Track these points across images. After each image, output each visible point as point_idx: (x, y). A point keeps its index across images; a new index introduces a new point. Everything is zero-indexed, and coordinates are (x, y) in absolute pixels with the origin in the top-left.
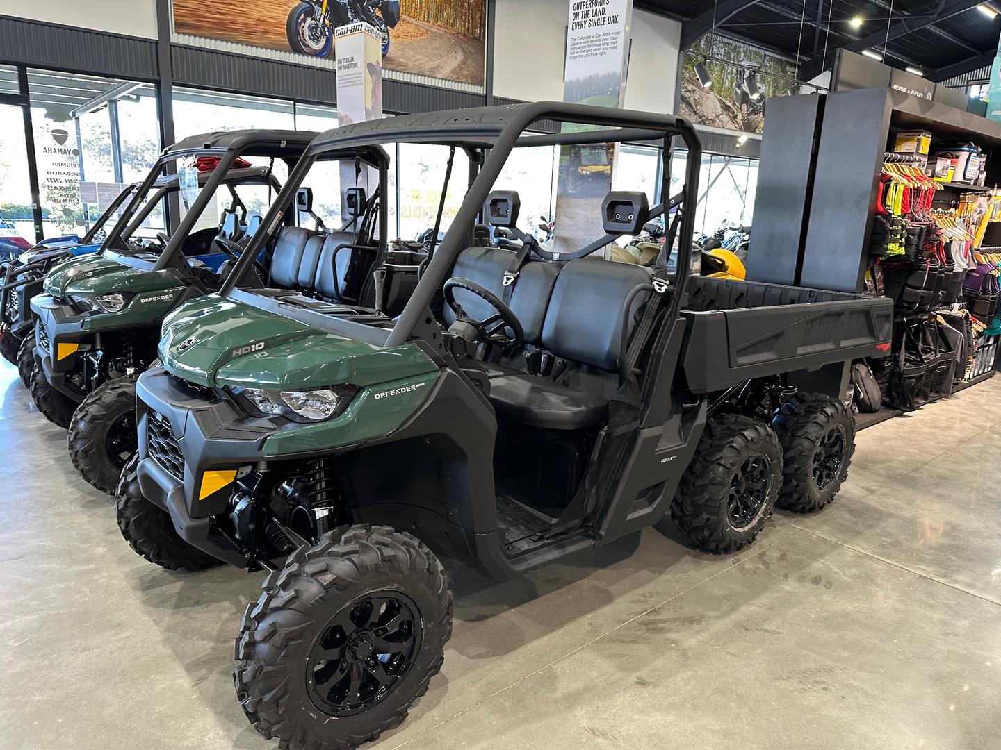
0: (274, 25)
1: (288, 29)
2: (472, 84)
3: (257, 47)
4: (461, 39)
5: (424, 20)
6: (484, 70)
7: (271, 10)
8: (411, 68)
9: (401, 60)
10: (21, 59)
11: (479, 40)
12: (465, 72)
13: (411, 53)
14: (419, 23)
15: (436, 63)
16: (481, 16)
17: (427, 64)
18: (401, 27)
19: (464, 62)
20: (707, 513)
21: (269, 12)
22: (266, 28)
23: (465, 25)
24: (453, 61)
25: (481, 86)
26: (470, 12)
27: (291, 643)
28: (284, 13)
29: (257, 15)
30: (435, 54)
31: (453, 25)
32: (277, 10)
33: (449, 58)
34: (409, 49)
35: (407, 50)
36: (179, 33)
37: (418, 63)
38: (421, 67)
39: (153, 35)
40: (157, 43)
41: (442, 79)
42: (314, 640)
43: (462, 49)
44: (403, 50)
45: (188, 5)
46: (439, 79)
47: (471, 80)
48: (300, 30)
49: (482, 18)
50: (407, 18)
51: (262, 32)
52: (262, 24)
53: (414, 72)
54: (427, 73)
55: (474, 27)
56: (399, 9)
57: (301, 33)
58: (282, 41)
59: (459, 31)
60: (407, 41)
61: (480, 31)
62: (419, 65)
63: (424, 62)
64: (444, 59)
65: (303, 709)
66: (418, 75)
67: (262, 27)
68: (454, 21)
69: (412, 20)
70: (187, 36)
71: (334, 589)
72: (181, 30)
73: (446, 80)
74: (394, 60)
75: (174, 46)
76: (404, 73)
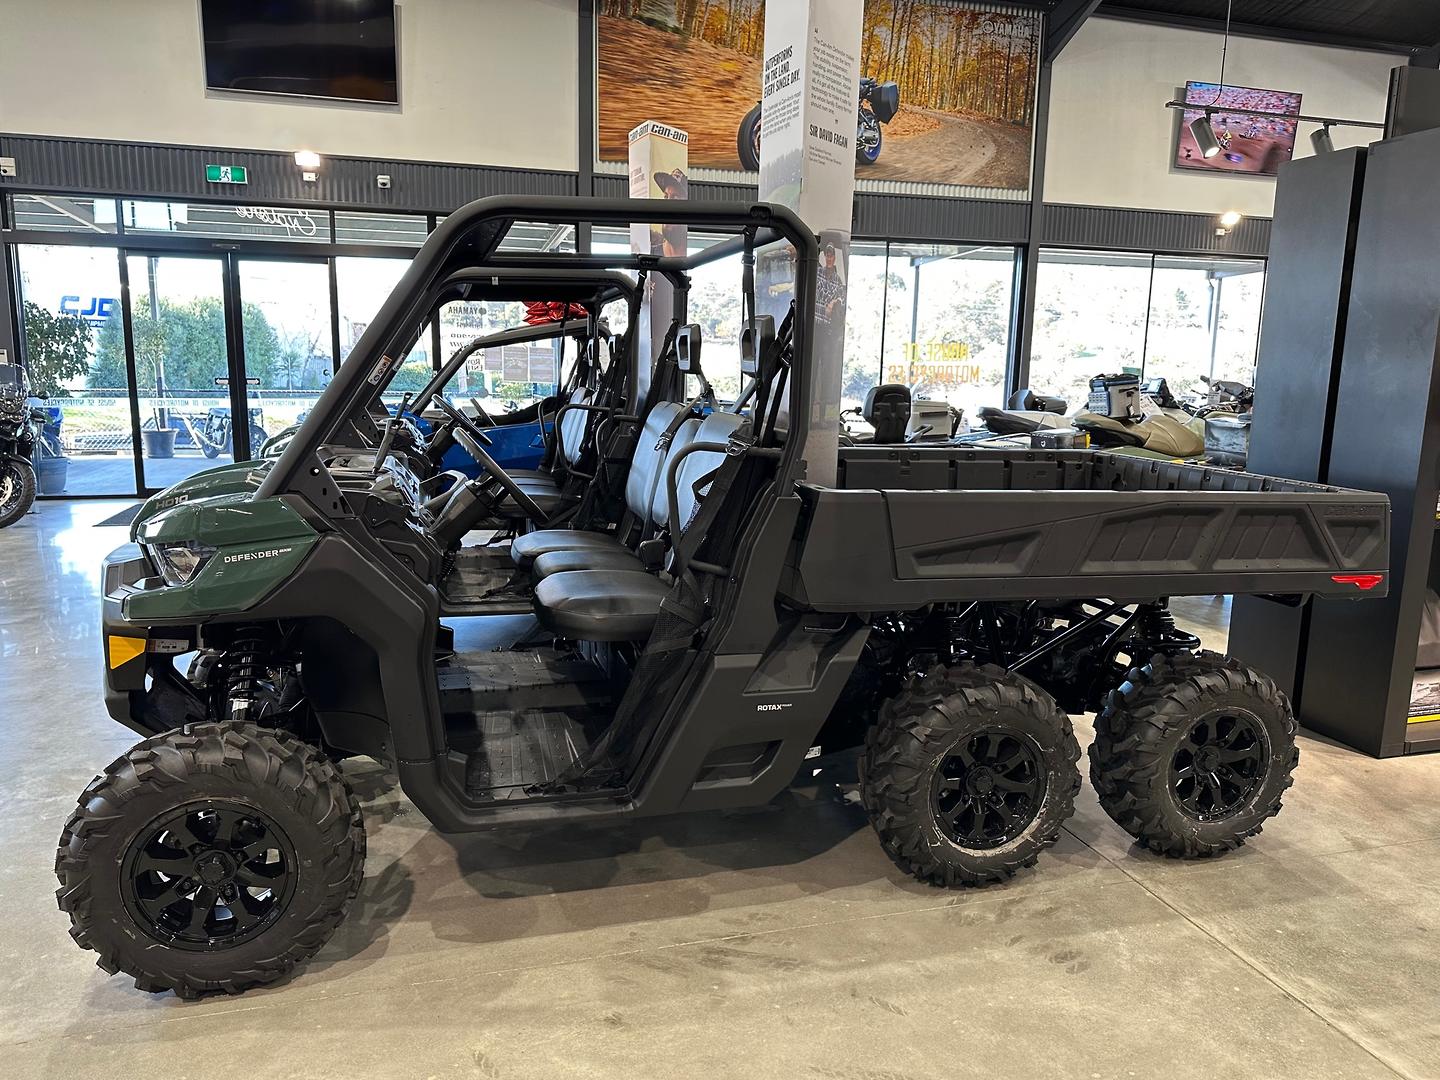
0: (722, 138)
1: (740, 142)
2: (1008, 189)
3: (698, 168)
4: (992, 127)
5: (935, 107)
6: (1029, 167)
7: (717, 119)
8: (912, 175)
9: (897, 165)
10: (430, 208)
11: (1024, 126)
12: (997, 173)
13: (914, 154)
14: (927, 112)
15: (951, 165)
16: (1027, 91)
17: (937, 167)
18: (898, 121)
19: (996, 159)
20: (893, 810)
21: (716, 122)
22: (711, 143)
23: (1000, 105)
24: (981, 157)
25: (1023, 190)
26: (1010, 86)
27: (94, 835)
28: (735, 121)
29: (700, 128)
30: (950, 152)
31: (981, 108)
32: (727, 118)
33: (972, 155)
34: (911, 149)
35: (907, 151)
36: (603, 161)
37: (922, 166)
38: (928, 173)
39: (573, 166)
40: (577, 175)
41: (961, 186)
42: (127, 840)
43: (995, 141)
44: (900, 151)
45: (616, 126)
46: (956, 185)
47: (1008, 183)
48: (756, 140)
49: (1029, 92)
50: (909, 107)
51: (705, 149)
52: (706, 139)
53: (918, 179)
54: (936, 180)
55: (1015, 107)
56: (898, 95)
57: (756, 144)
58: (732, 157)
59: (991, 115)
60: (907, 138)
61: (1025, 112)
62: (925, 169)
63: (932, 164)
64: (965, 156)
65: (115, 921)
66: (923, 183)
67: (706, 142)
68: (982, 102)
69: (917, 109)
70: (613, 164)
71: (152, 784)
72: (606, 157)
73: (966, 186)
74: (887, 167)
75: (597, 178)
76: (902, 182)
